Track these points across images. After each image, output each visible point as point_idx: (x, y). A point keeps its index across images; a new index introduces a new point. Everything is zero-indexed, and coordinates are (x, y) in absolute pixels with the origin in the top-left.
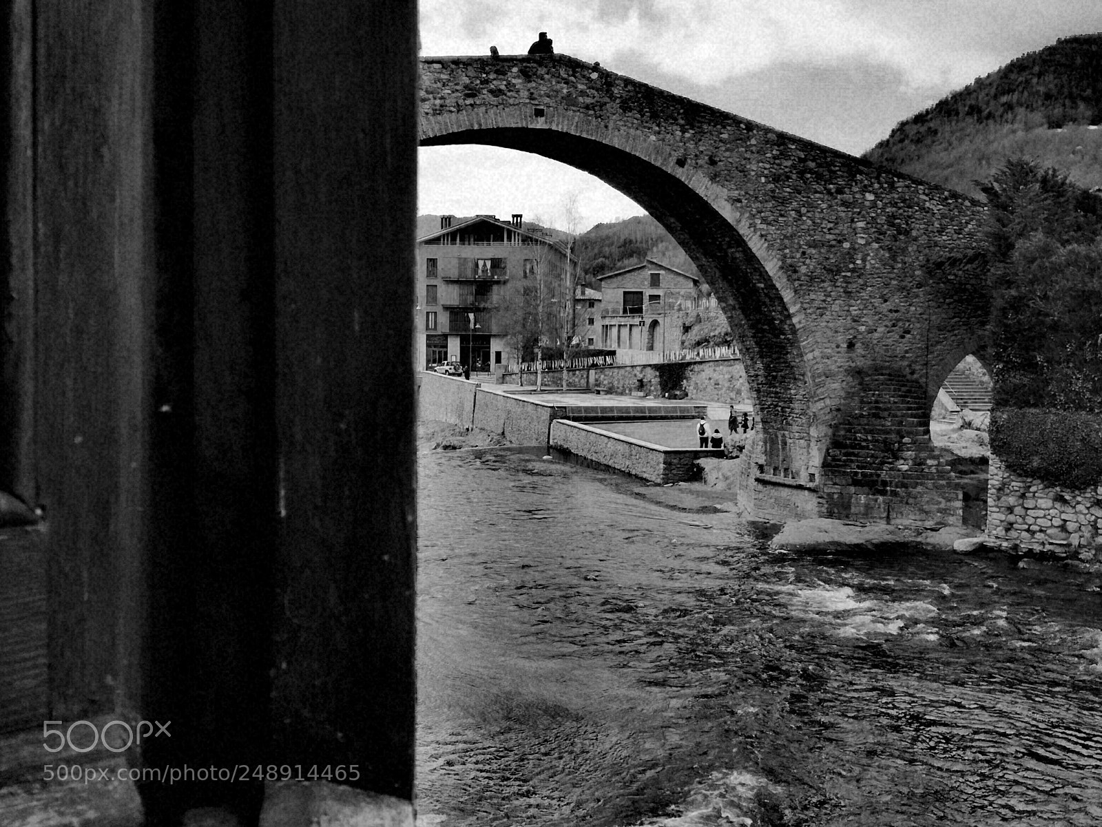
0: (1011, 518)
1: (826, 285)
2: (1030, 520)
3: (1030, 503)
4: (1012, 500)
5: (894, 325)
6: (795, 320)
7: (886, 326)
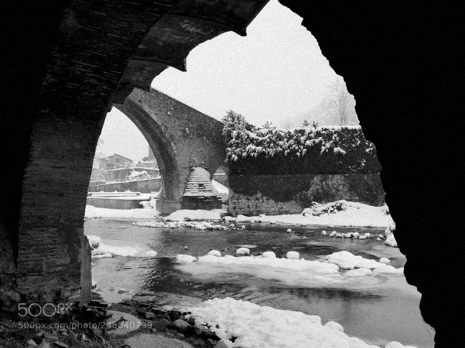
0: (235, 206)
1: (183, 142)
2: (240, 206)
3: (240, 201)
4: (235, 201)
5: (201, 156)
6: (175, 152)
7: (200, 156)
